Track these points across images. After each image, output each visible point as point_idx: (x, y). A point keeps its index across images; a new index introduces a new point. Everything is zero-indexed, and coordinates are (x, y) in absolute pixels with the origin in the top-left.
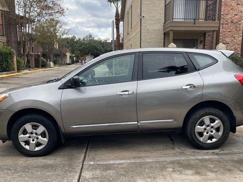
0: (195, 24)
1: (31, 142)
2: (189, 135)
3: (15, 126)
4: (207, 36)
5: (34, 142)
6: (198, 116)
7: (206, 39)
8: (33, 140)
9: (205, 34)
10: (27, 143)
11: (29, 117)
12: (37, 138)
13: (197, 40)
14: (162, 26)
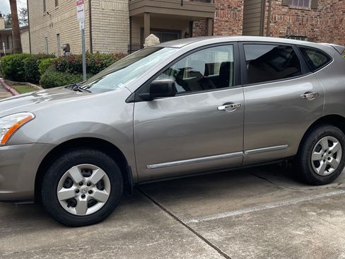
0: (182, 5)
1: (80, 199)
2: (304, 166)
3: (52, 172)
4: (194, 25)
5: (85, 199)
6: (316, 137)
7: (194, 30)
8: (83, 197)
9: (191, 23)
10: (72, 202)
11: (77, 154)
12: (91, 192)
13: (180, 32)
14: (127, 5)
